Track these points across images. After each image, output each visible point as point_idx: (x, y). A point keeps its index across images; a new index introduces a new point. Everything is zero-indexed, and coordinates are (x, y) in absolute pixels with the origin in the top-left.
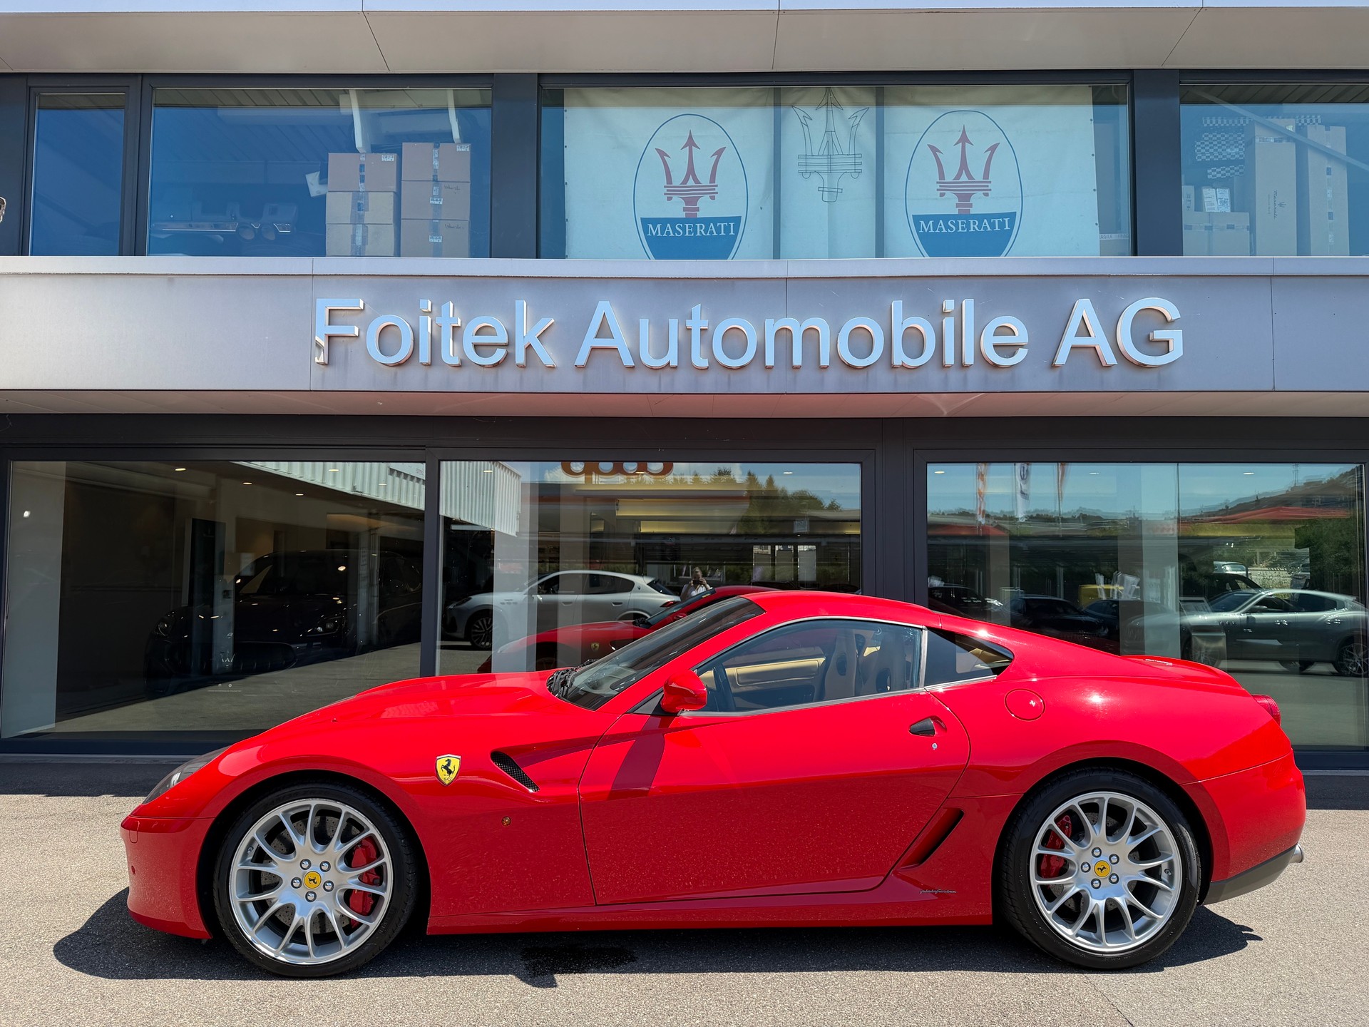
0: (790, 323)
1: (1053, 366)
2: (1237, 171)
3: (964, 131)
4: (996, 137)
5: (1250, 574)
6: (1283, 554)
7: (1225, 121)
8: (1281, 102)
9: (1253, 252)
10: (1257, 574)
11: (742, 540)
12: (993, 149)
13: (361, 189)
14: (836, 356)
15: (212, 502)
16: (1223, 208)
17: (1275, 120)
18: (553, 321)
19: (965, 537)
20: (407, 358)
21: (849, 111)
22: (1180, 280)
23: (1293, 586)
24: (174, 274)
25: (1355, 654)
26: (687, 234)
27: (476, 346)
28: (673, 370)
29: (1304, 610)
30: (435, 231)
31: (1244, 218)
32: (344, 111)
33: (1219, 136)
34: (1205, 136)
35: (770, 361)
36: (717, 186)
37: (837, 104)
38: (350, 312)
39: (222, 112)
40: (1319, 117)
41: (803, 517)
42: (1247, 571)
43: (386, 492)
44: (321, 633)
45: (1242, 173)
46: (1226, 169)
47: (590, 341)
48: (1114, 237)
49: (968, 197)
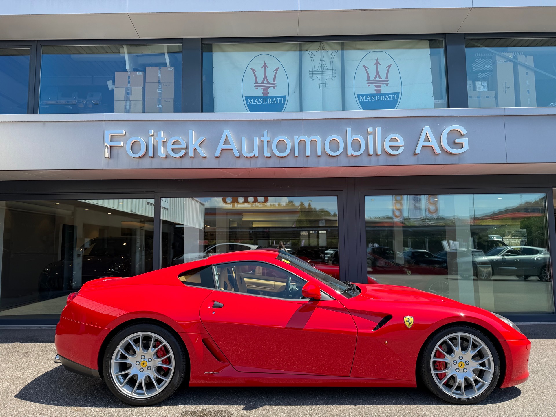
0: (305, 138)
1: (415, 154)
2: (490, 74)
3: (377, 59)
4: (391, 62)
5: (504, 240)
6: (517, 232)
7: (484, 54)
8: (507, 46)
9: (497, 106)
10: (506, 240)
11: (296, 229)
12: (389, 66)
13: (129, 86)
14: (324, 152)
15: (72, 217)
16: (485, 89)
17: (504, 53)
18: (205, 138)
19: (387, 227)
20: (143, 155)
21: (330, 52)
22: (467, 118)
23: (521, 245)
24: (45, 121)
25: (547, 272)
26: (264, 103)
27: (172, 149)
28: (256, 158)
29: (525, 254)
30: (160, 103)
31: (493, 93)
32: (122, 55)
33: (482, 60)
34: (476, 60)
35: (296, 154)
36: (276, 83)
37: (325, 50)
38: (120, 136)
39: (73, 56)
40: (522, 52)
41: (322, 220)
42: (502, 239)
43: (145, 212)
44: (113, 271)
45: (492, 75)
46: (485, 74)
47: (221, 146)
48: (440, 101)
49: (379, 86)
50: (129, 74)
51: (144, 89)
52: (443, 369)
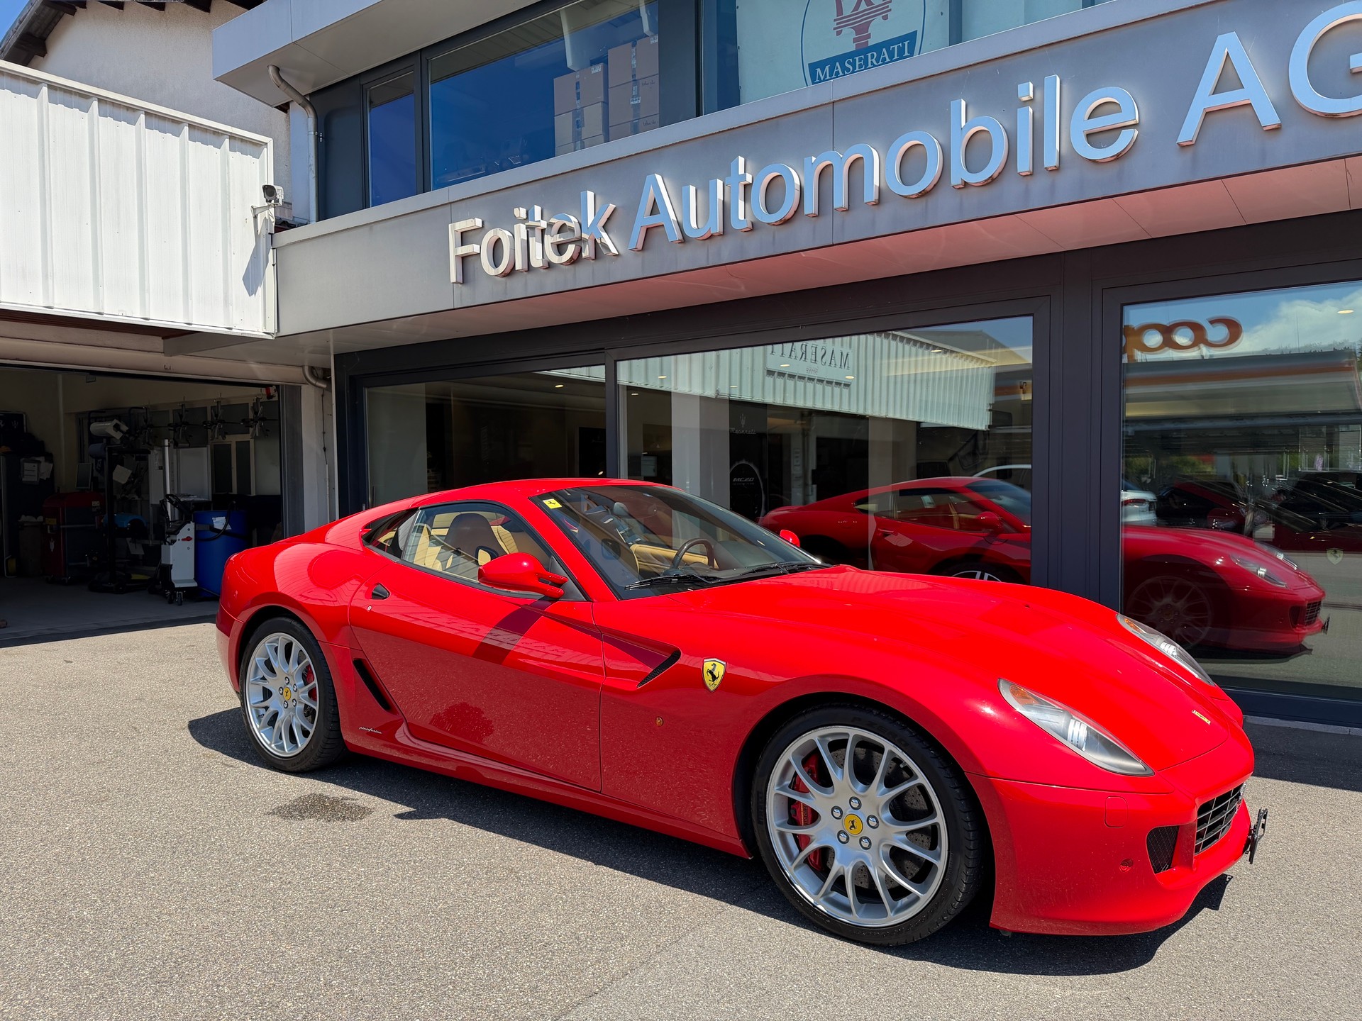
50: (578, 76)
51: (606, 103)
52: (806, 824)
